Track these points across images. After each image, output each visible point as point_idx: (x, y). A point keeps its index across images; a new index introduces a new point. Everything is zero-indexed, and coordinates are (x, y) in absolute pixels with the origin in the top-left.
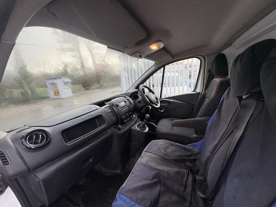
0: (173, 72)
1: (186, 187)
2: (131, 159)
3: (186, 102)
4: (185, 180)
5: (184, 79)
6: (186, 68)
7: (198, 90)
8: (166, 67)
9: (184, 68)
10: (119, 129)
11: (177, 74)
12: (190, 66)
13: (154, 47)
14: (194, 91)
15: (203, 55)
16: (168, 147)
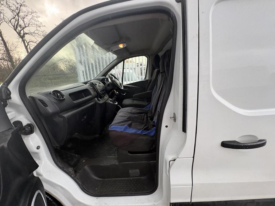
0: (128, 68)
1: (143, 120)
2: (105, 128)
3: (140, 87)
4: (143, 117)
5: (137, 76)
6: (138, 66)
7: (147, 79)
8: (125, 61)
9: (136, 66)
10: (99, 100)
11: (131, 71)
12: (141, 65)
13: (121, 46)
14: (145, 79)
15: (149, 55)
16: (132, 110)
